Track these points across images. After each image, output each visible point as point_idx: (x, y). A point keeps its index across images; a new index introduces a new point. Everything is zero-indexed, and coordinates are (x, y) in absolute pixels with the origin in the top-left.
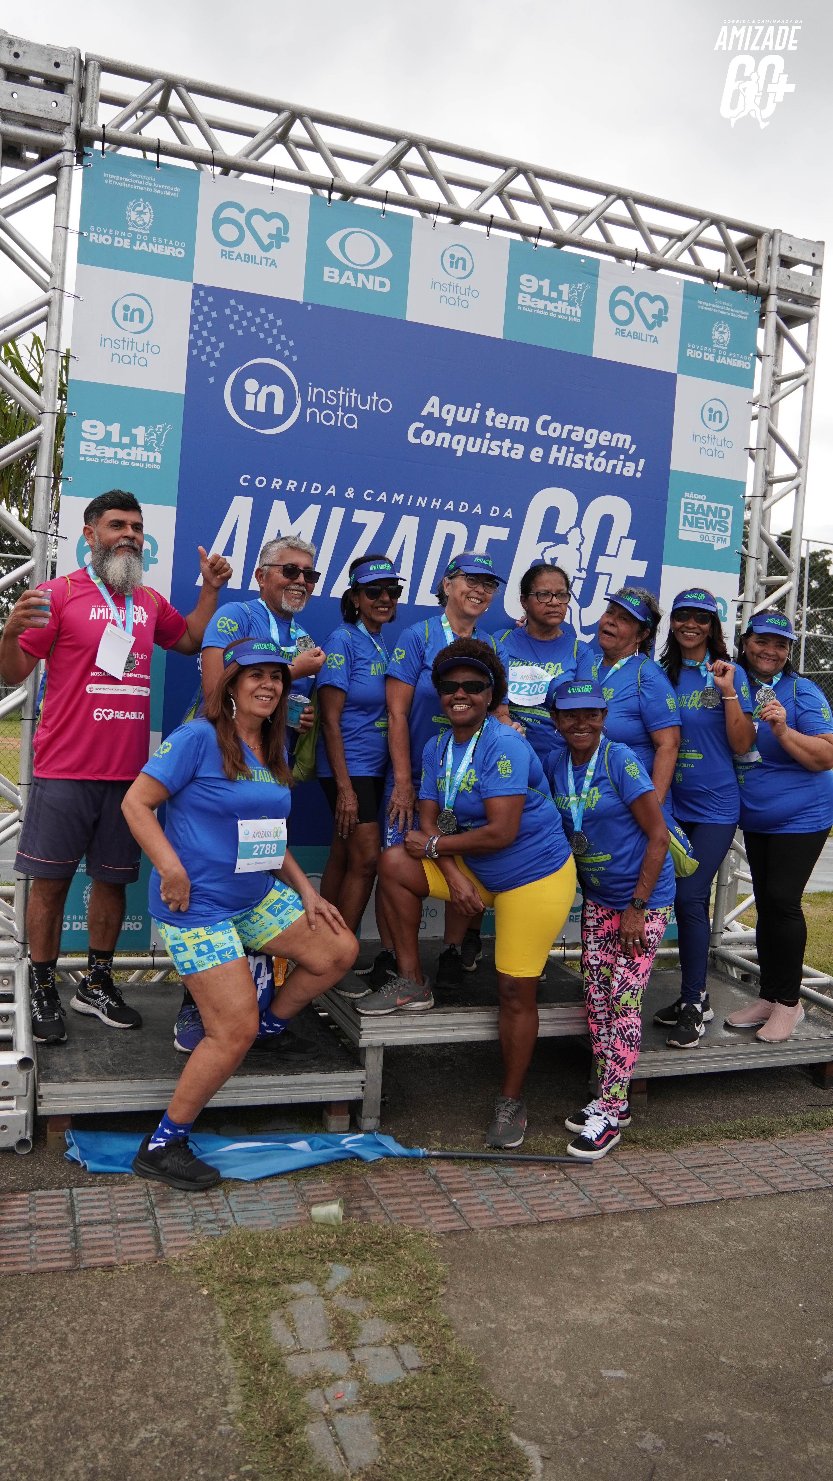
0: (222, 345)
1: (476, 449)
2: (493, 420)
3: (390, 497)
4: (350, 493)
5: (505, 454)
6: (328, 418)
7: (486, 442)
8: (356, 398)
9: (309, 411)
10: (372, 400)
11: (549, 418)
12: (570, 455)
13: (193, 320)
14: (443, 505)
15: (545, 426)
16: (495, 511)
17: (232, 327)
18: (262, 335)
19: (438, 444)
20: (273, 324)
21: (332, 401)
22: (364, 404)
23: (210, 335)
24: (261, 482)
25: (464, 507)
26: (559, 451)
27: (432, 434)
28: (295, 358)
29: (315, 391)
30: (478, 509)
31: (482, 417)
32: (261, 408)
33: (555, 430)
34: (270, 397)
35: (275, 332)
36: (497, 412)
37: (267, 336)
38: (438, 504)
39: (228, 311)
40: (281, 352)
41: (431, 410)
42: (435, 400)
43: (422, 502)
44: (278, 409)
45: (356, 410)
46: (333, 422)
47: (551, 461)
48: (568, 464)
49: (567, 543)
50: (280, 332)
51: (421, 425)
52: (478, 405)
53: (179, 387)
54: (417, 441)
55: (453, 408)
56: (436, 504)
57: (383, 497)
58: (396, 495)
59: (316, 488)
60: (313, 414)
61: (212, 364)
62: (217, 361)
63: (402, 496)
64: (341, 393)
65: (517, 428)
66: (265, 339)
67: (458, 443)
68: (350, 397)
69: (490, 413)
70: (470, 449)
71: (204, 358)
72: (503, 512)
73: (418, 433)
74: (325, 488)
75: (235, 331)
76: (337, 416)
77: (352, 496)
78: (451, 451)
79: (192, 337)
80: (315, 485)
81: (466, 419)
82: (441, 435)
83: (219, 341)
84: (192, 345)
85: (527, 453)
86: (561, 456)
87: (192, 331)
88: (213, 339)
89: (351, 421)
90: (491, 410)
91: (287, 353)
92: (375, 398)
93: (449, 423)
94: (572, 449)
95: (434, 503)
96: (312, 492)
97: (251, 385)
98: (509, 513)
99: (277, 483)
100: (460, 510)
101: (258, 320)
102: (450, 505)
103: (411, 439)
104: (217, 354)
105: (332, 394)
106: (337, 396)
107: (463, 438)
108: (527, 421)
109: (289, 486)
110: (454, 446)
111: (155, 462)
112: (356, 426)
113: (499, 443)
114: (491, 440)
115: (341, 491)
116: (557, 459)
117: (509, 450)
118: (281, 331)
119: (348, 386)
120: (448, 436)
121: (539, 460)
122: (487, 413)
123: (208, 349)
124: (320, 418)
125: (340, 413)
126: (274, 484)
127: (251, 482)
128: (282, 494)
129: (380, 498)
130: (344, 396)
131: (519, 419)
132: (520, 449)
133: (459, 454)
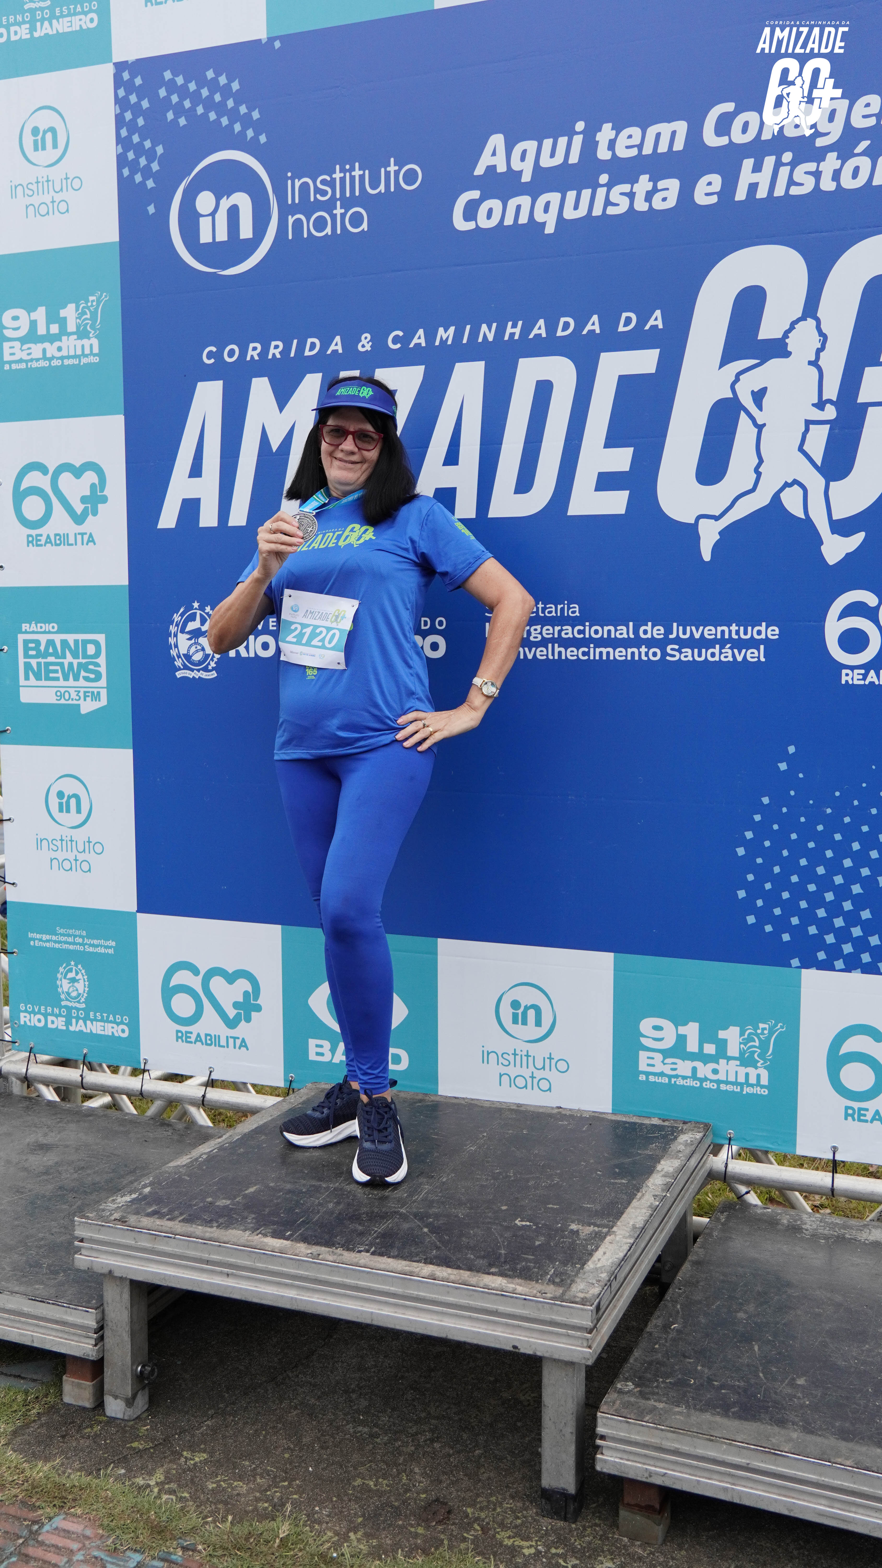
0: (160, 150)
1: (582, 212)
2: (612, 145)
3: (430, 336)
4: (365, 344)
5: (641, 206)
6: (320, 224)
7: (601, 192)
8: (362, 177)
9: (291, 220)
10: (388, 174)
11: (729, 107)
12: (784, 172)
13: (120, 121)
14: (526, 330)
15: (723, 126)
16: (628, 321)
17: (170, 116)
18: (212, 116)
19: (509, 221)
20: (226, 91)
21: (324, 193)
22: (375, 184)
23: (143, 138)
24: (231, 353)
25: (565, 327)
26: (757, 168)
27: (495, 204)
28: (263, 139)
29: (298, 184)
30: (594, 324)
31: (590, 146)
32: (222, 235)
33: (745, 128)
34: (233, 213)
35: (230, 103)
36: (618, 129)
37: (219, 116)
38: (517, 331)
39: (162, 93)
40: (243, 133)
41: (492, 161)
42: (497, 140)
43: (487, 332)
44: (246, 231)
45: (364, 200)
46: (328, 230)
47: (741, 194)
48: (779, 191)
49: (787, 354)
50: (238, 103)
51: (475, 194)
52: (580, 126)
53: (110, 232)
54: (471, 225)
55: (531, 146)
56: (513, 330)
57: (419, 338)
58: (441, 330)
59: (312, 346)
60: (298, 224)
61: (150, 184)
62: (156, 176)
63: (452, 330)
64: (338, 175)
65: (663, 148)
66: (218, 122)
67: (546, 210)
68: (352, 178)
69: (606, 133)
70: (570, 214)
71: (138, 178)
72: (643, 319)
73: (470, 212)
74: (325, 345)
75: (175, 121)
76: (333, 217)
77: (368, 347)
78: (535, 226)
79: (120, 150)
80: (310, 340)
81: (558, 160)
82: (512, 203)
83: (154, 145)
84: (121, 161)
85: (686, 193)
86: (763, 179)
87: (119, 140)
88: (148, 144)
89: (356, 220)
90: (607, 127)
91: (250, 133)
92: (392, 168)
93: (526, 178)
94: (787, 157)
95: (509, 330)
96: (307, 353)
97: (205, 201)
98: (656, 320)
99: (254, 351)
100: (560, 333)
101: (205, 92)
102: (540, 329)
103: (460, 224)
104: (155, 166)
105: (323, 182)
106: (331, 184)
107: (554, 198)
108: (681, 127)
109: (272, 351)
110: (539, 217)
111: (91, 354)
112: (365, 226)
113: (626, 188)
114: (610, 186)
115: (350, 343)
116: (753, 188)
117: (649, 197)
118: (239, 99)
119: (346, 160)
120: (525, 201)
121: (714, 199)
122: (599, 137)
123: (143, 161)
124: (308, 228)
125: (338, 211)
126: (250, 352)
127: (218, 356)
128: (262, 367)
129: (415, 341)
130: (342, 180)
131: (665, 129)
132: (672, 187)
133: (550, 229)
